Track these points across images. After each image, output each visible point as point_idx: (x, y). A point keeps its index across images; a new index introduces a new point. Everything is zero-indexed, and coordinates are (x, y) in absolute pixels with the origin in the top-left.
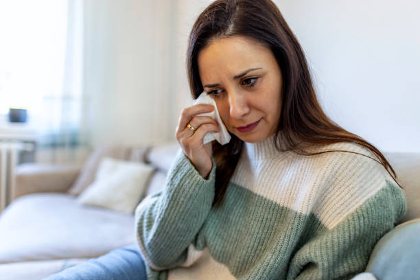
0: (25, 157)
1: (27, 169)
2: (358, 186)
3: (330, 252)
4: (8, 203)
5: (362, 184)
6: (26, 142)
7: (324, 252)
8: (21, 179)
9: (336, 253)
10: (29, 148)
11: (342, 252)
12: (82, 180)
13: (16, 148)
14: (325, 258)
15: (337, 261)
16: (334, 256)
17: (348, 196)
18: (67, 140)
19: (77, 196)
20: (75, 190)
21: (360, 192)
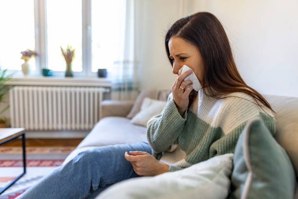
0: (106, 96)
1: (107, 103)
2: (241, 115)
3: (222, 145)
4: (98, 120)
5: (242, 114)
6: (106, 88)
7: (220, 145)
8: (104, 107)
9: (225, 146)
10: (108, 90)
11: (228, 146)
12: (133, 110)
13: (102, 90)
14: (220, 148)
15: (226, 150)
16: (224, 147)
17: (235, 119)
18: (126, 86)
19: (131, 119)
20: (129, 116)
21: (241, 117)
